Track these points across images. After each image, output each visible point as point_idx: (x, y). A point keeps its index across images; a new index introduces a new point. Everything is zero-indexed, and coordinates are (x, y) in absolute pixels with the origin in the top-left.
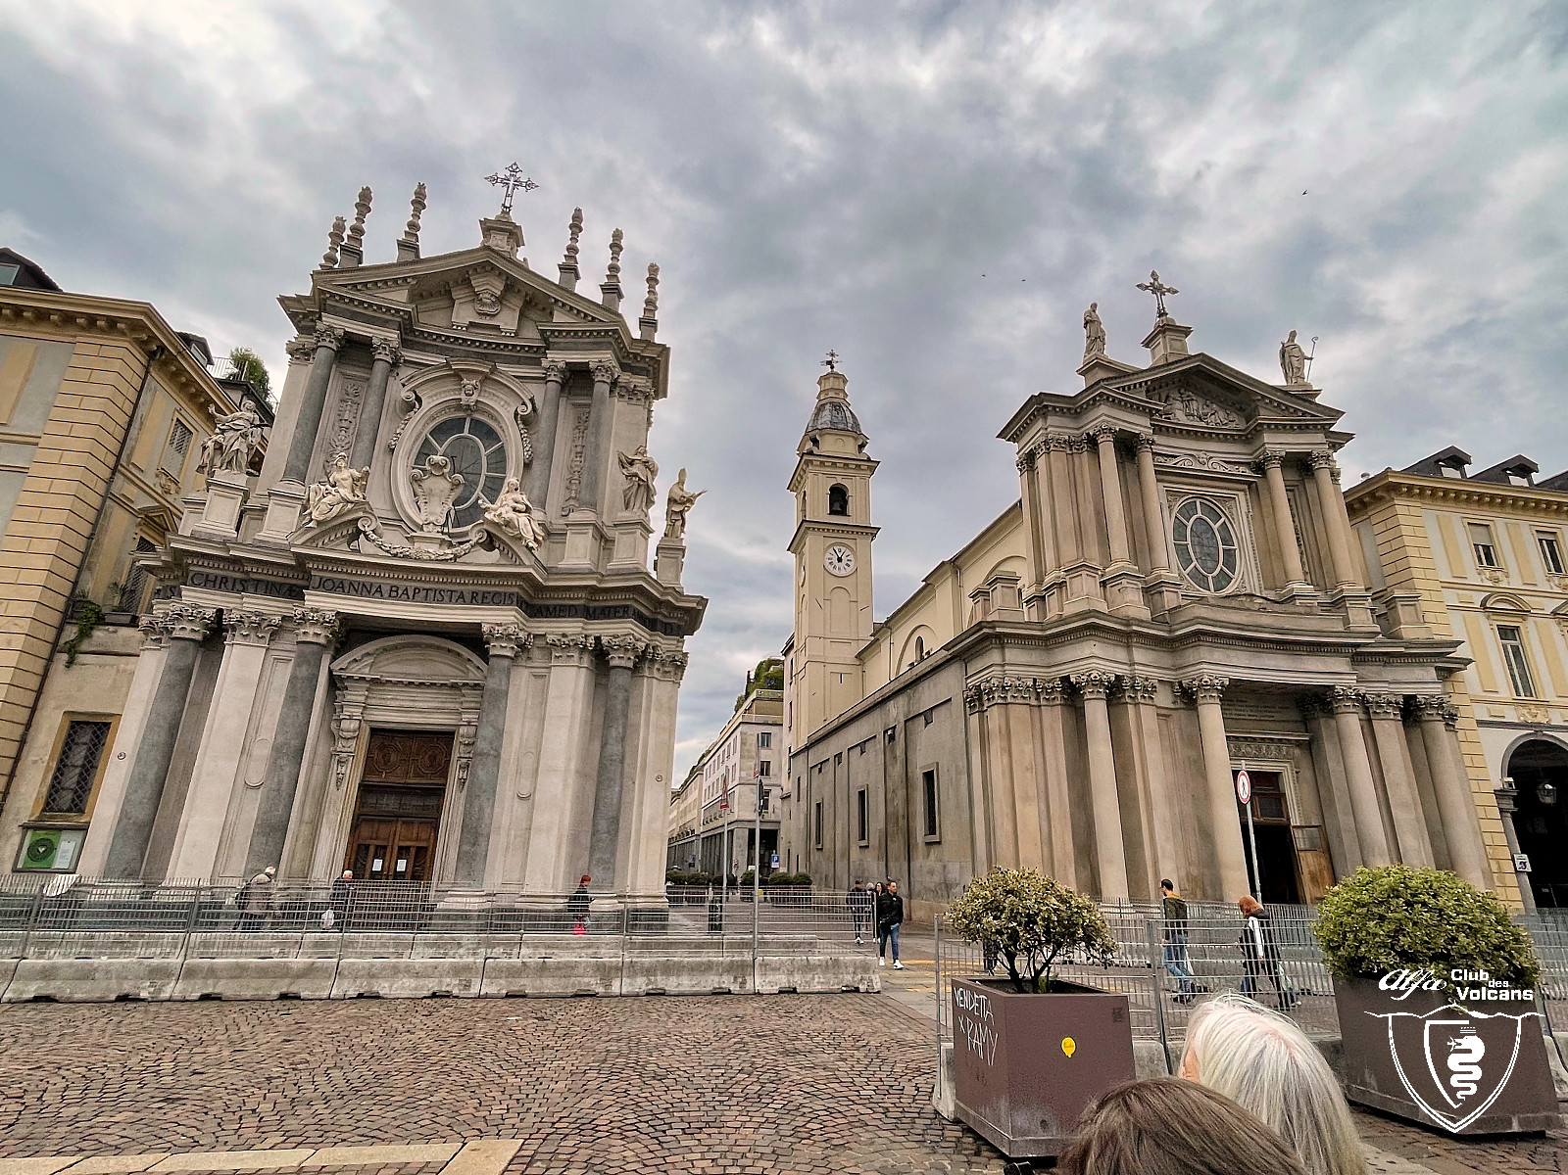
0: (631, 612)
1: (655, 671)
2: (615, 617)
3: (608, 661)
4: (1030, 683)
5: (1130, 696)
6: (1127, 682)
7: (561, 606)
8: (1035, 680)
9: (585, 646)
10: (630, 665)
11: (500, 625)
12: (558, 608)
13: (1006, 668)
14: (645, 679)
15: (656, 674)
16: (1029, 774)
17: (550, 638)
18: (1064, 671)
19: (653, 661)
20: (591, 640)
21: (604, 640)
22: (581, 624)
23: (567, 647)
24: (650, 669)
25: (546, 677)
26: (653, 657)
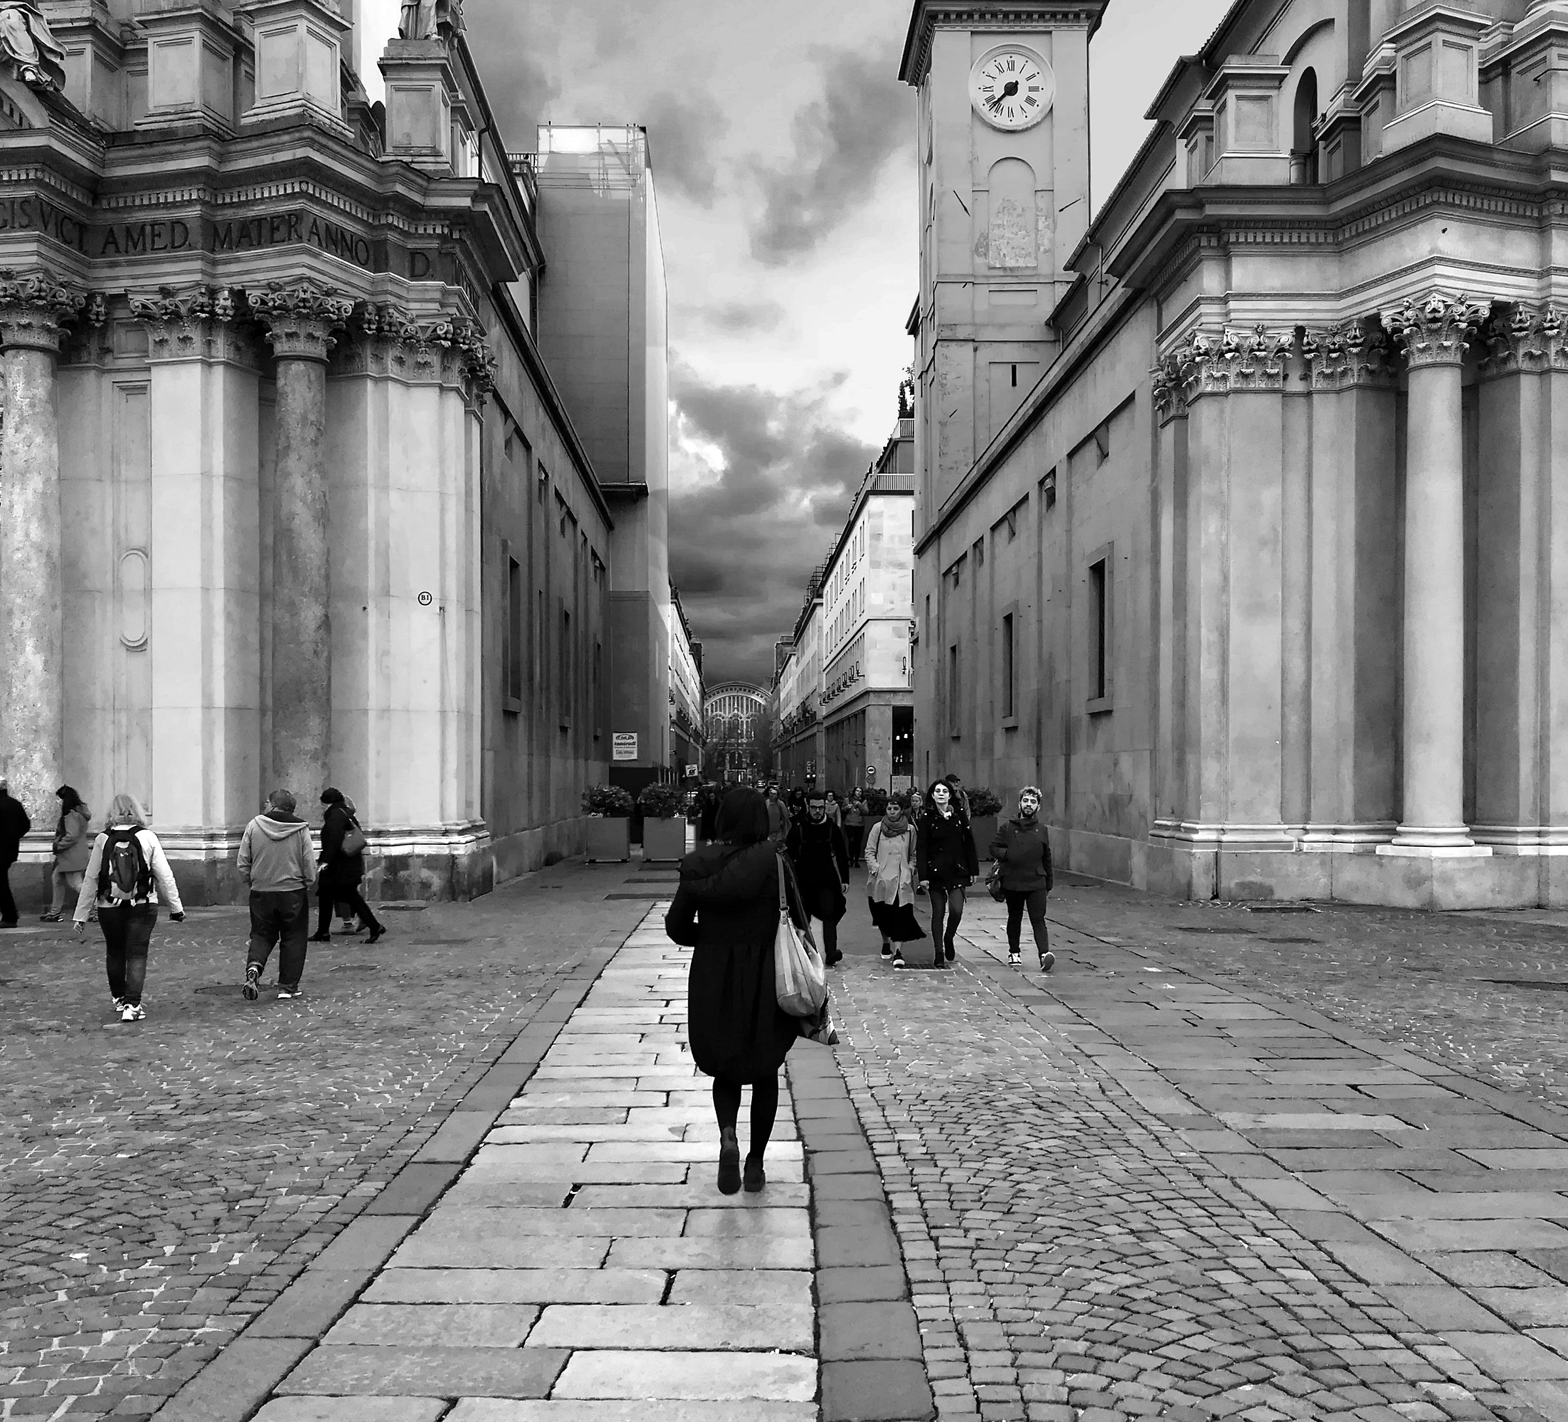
1: (390, 364)
2: (272, 242)
4: (1287, 338)
5: (1530, 356)
6: (1525, 315)
7: (153, 224)
8: (1300, 331)
9: (212, 313)
10: (320, 351)
12: (148, 229)
13: (1232, 305)
14: (370, 384)
15: (393, 369)
16: (1265, 556)
17: (137, 300)
18: (1372, 301)
19: (382, 339)
20: (224, 300)
21: (253, 296)
22: (198, 265)
23: (175, 318)
24: (378, 358)
25: (142, 389)
26: (380, 329)
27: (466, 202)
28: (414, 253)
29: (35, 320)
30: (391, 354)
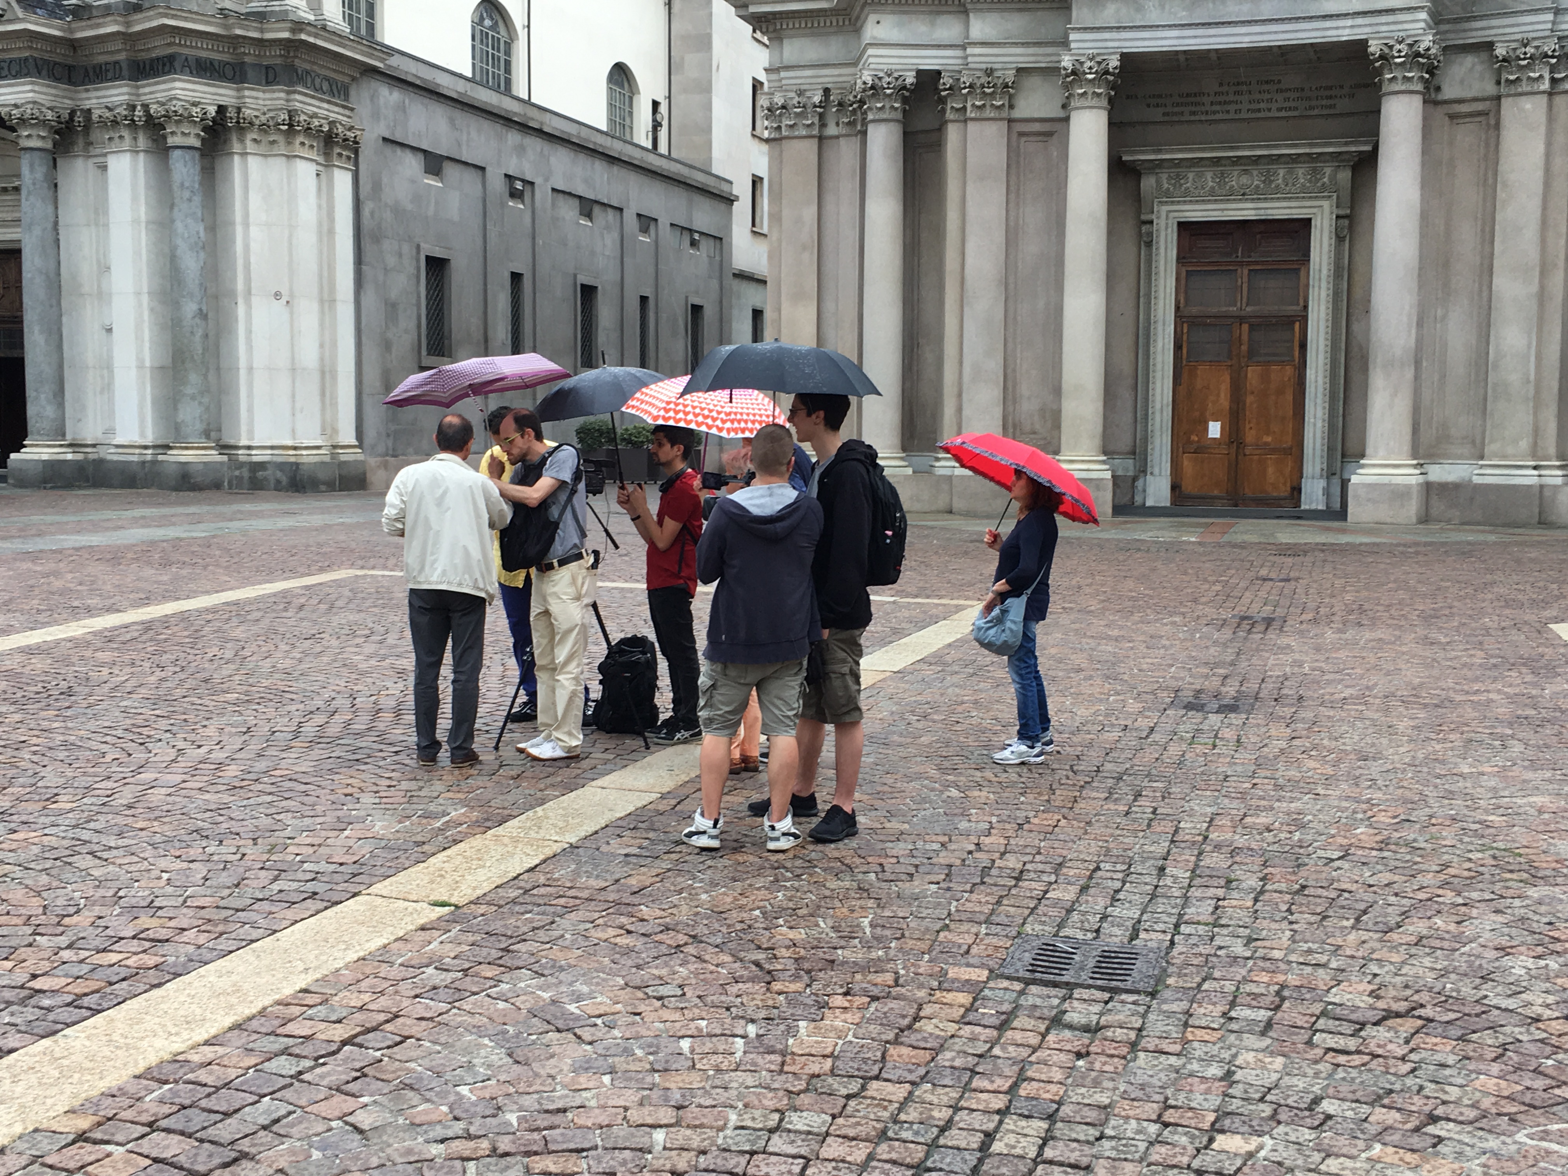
0: (177, 64)
1: (248, 143)
2: (163, 73)
3: (164, 137)
4: (818, 98)
7: (106, 64)
8: (827, 91)
9: (133, 120)
11: (16, 106)
12: (103, 66)
15: (250, 147)
17: (96, 113)
19: (241, 128)
20: (139, 112)
21: (153, 108)
22: (127, 89)
23: (115, 123)
24: (242, 141)
25: (104, 168)
26: (238, 122)
27: (286, 35)
28: (267, 68)
29: (34, 132)
30: (250, 136)
